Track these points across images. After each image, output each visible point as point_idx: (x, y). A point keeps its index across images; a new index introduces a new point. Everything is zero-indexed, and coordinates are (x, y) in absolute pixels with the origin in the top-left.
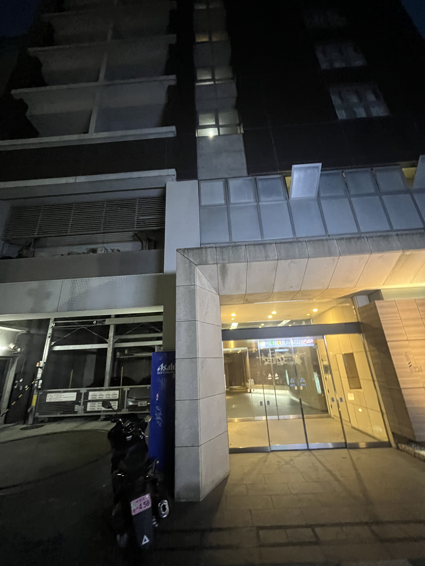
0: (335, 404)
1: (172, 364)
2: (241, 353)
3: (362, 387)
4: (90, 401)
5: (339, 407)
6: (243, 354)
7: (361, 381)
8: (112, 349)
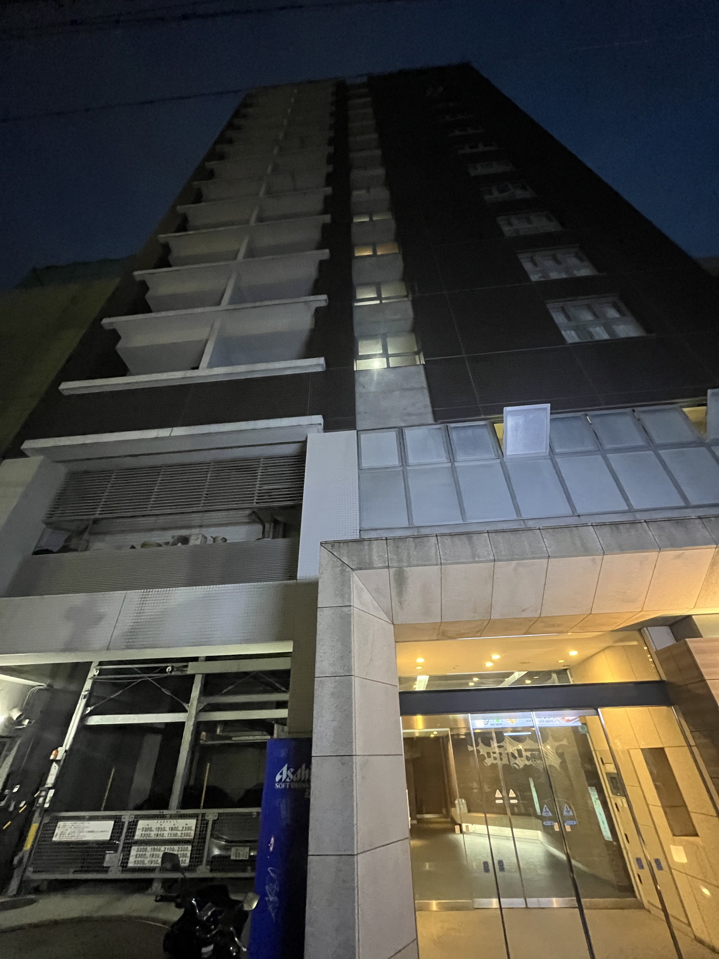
0: (645, 873)
1: (304, 767)
2: (437, 739)
3: (699, 834)
4: (137, 843)
5: (655, 882)
6: (441, 740)
7: (693, 816)
8: (194, 725)
